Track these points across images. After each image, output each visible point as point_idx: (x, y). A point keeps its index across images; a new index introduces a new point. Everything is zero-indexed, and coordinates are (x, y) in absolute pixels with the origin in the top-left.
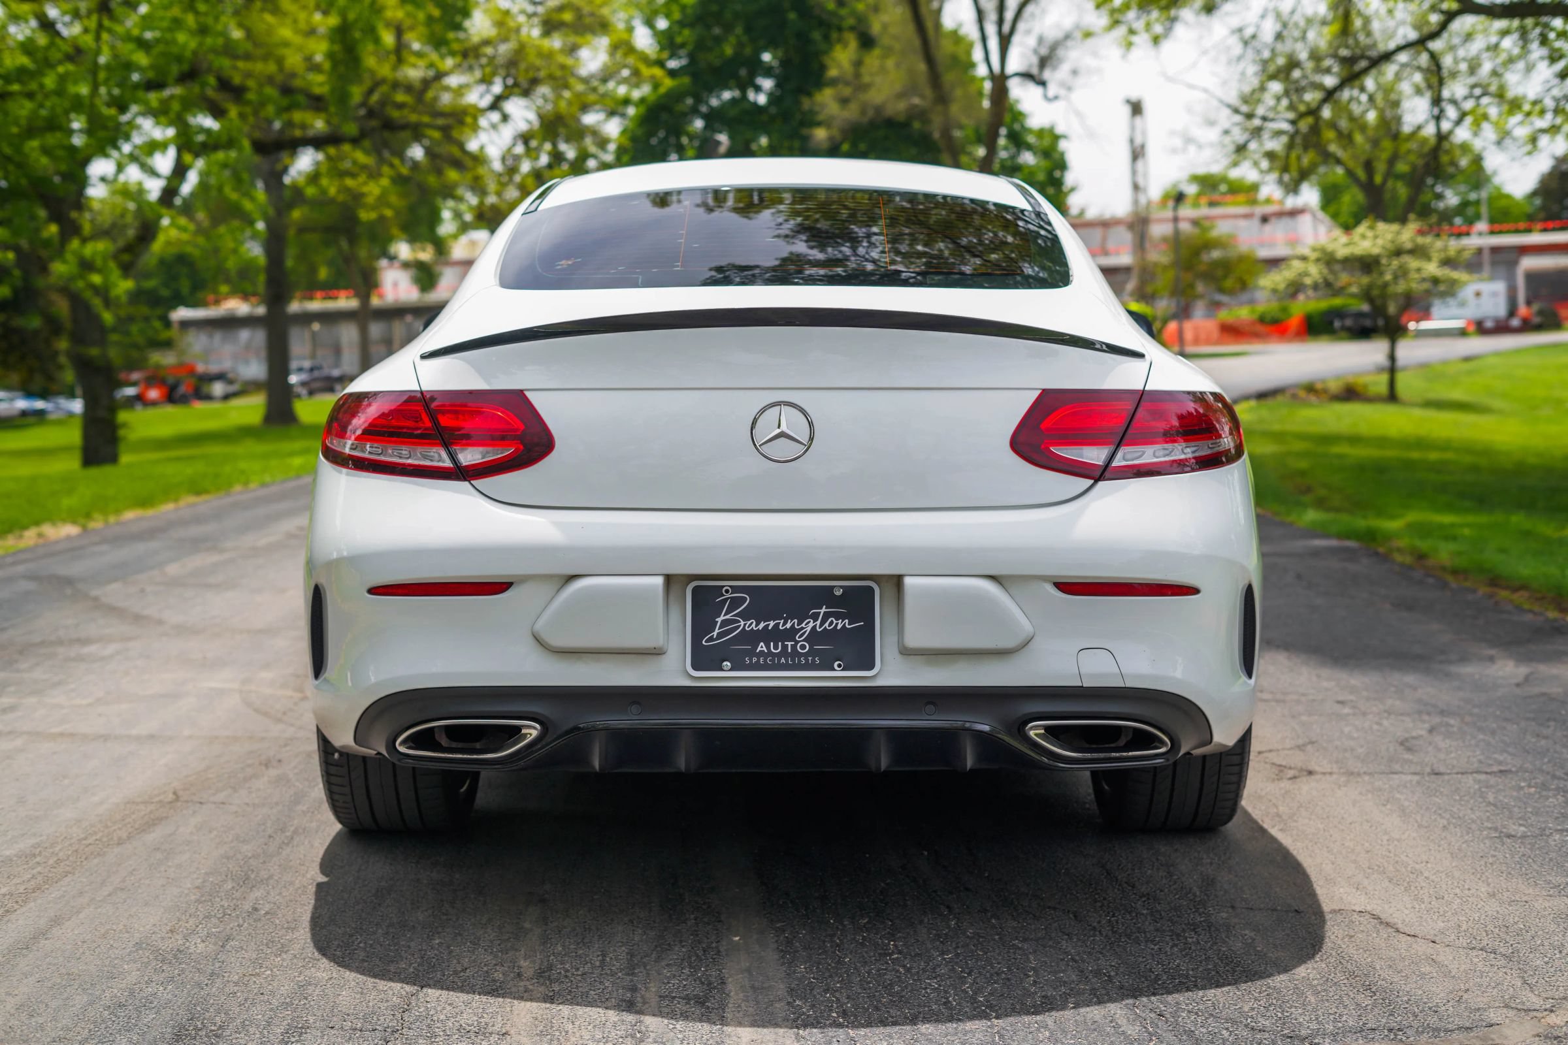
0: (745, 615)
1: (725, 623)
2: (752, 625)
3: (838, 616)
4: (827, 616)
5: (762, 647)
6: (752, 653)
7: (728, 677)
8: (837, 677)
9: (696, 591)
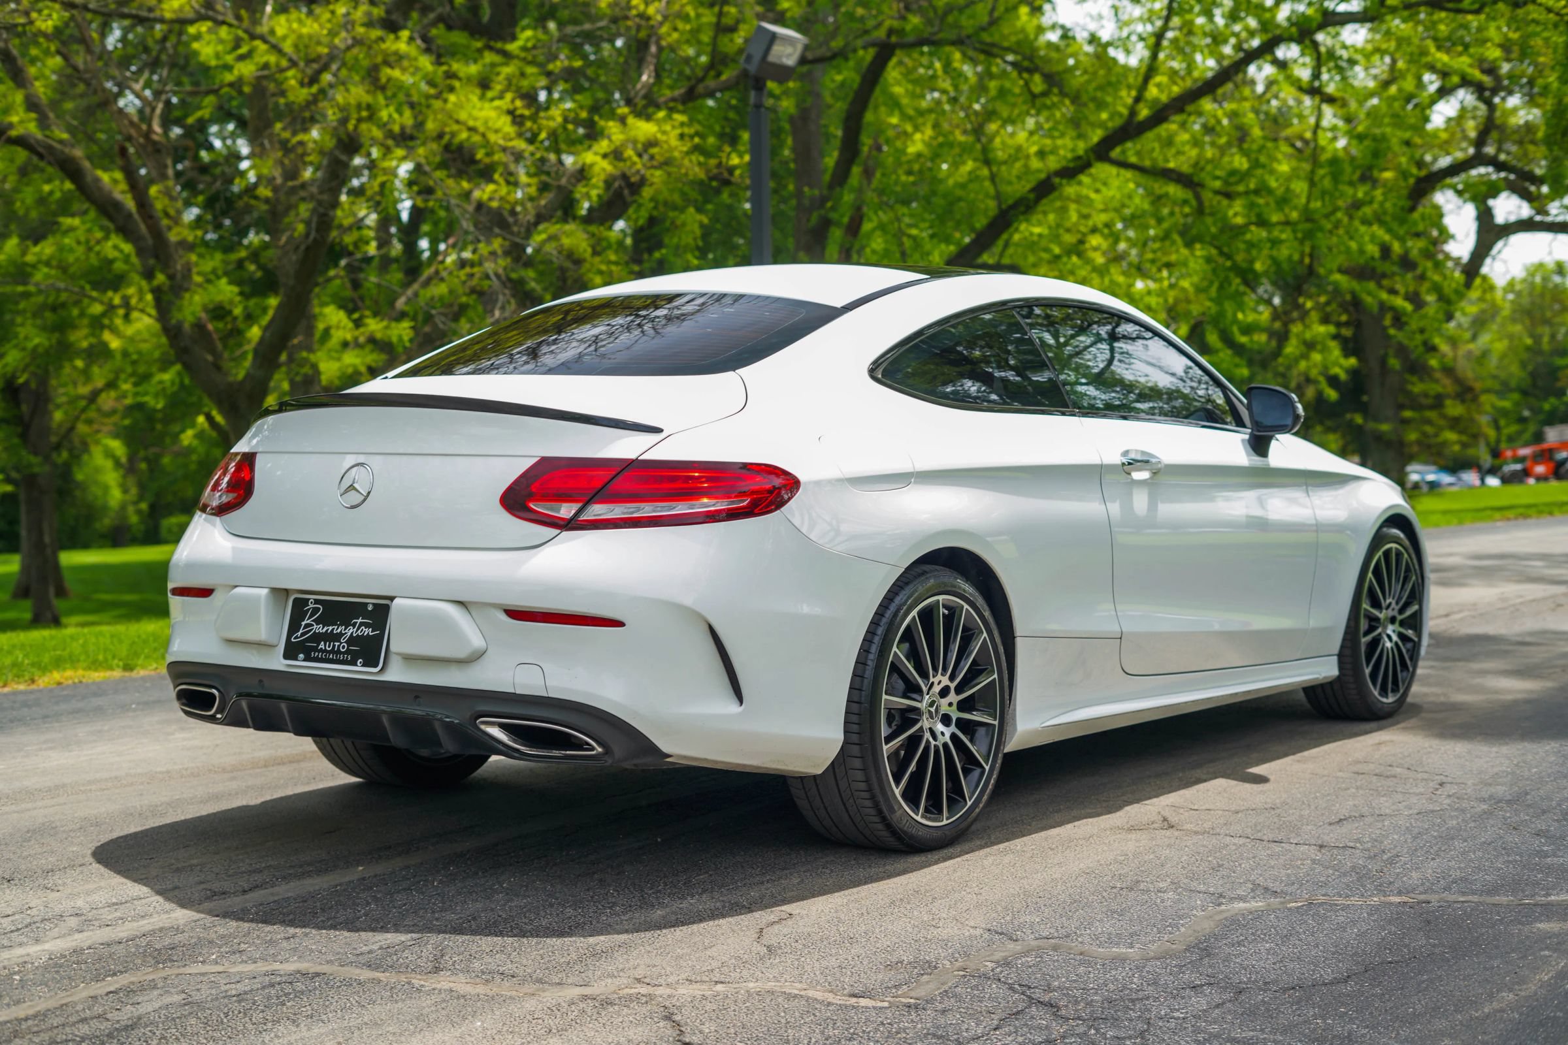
0: (317, 621)
1: (307, 626)
2: (319, 629)
3: (367, 625)
4: (362, 624)
5: (322, 646)
6: (316, 649)
7: (302, 666)
8: (358, 671)
9: (296, 600)
